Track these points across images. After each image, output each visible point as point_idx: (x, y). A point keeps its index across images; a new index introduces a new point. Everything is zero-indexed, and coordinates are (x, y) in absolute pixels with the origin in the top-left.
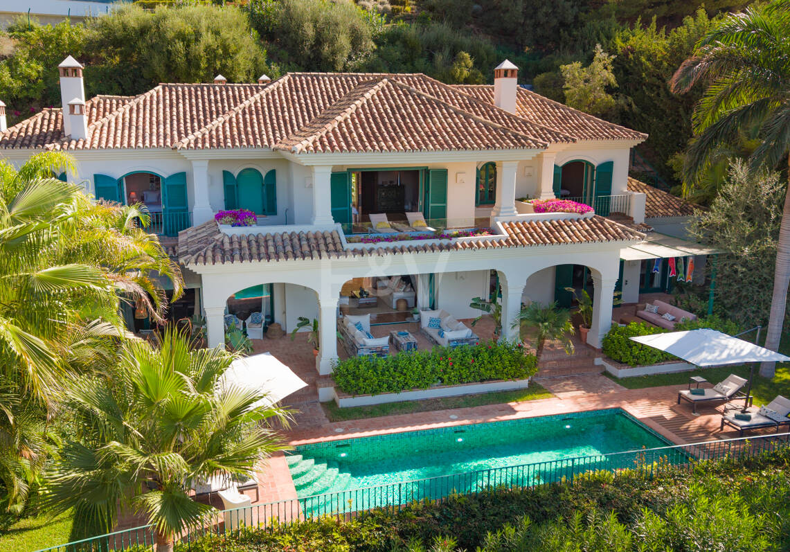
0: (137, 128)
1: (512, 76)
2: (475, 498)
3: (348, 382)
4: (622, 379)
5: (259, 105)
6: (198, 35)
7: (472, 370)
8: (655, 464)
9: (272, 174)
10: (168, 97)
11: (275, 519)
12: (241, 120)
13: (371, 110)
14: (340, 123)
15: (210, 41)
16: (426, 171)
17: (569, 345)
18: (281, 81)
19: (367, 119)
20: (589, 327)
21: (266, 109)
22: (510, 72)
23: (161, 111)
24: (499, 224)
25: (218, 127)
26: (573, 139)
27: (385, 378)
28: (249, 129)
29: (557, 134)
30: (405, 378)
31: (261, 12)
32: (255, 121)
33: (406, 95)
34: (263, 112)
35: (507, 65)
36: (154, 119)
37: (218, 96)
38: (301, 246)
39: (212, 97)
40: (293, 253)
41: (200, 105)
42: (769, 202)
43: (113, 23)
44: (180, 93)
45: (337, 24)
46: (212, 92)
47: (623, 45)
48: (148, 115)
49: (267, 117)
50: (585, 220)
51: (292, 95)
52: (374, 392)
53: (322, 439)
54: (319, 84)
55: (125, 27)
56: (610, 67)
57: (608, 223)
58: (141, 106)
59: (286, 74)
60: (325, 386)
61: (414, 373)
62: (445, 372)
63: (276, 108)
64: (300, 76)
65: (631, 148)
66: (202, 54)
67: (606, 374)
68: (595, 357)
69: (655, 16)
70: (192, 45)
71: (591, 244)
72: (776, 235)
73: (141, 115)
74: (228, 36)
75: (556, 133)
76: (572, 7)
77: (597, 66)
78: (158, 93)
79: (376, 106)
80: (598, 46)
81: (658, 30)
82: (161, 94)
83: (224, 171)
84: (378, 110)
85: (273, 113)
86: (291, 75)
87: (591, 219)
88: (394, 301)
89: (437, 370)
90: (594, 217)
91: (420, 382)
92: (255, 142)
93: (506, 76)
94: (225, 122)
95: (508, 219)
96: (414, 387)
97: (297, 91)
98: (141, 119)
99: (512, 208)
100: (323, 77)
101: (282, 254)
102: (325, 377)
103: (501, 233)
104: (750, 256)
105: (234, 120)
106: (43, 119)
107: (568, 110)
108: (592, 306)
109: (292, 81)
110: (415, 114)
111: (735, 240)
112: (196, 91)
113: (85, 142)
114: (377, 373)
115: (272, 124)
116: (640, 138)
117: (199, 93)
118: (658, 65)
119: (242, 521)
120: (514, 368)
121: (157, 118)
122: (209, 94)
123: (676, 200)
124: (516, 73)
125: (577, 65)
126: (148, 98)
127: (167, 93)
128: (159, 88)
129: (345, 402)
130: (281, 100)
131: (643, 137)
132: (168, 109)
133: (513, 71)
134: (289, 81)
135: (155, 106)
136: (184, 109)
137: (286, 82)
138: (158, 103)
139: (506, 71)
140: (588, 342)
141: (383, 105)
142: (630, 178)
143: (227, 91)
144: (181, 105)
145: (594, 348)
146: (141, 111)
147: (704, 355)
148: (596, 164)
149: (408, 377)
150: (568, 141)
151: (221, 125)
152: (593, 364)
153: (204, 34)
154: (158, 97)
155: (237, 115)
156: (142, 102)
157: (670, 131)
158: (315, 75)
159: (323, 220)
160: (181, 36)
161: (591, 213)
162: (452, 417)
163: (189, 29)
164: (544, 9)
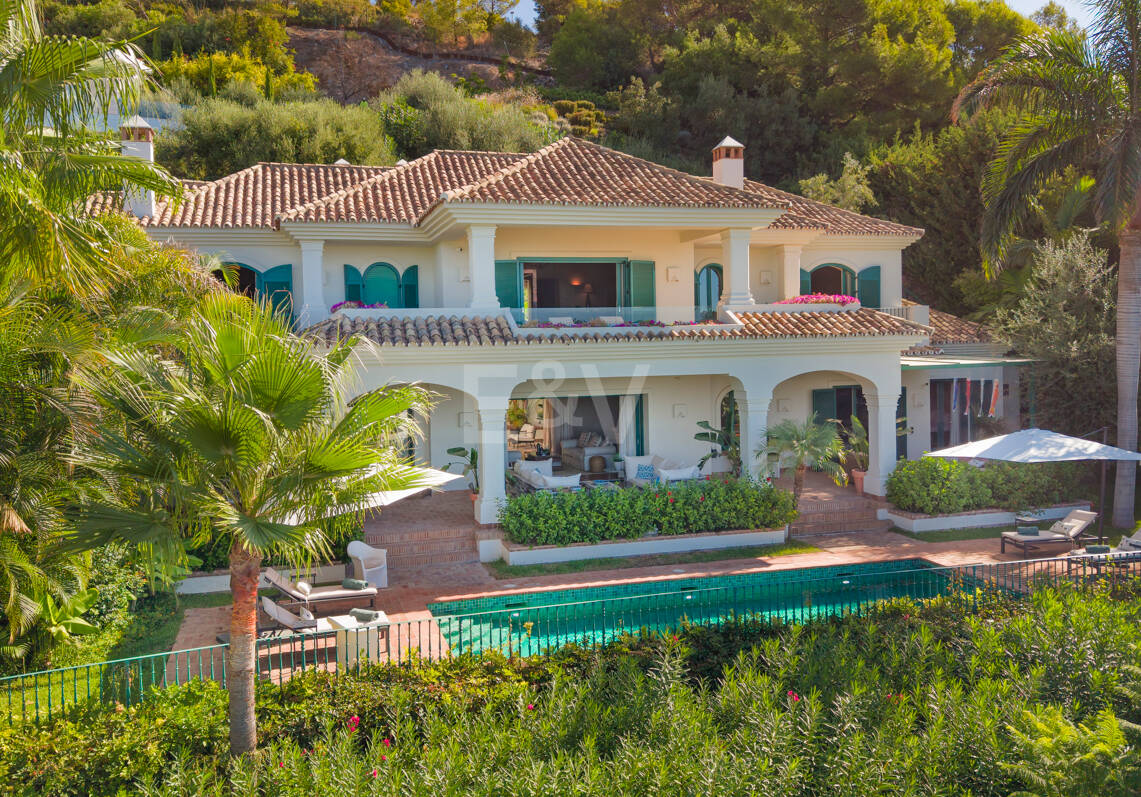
0: (225, 208)
1: (737, 156)
2: (717, 632)
3: (522, 524)
4: (919, 533)
5: (395, 181)
6: (312, 132)
7: (702, 510)
8: (978, 591)
9: (413, 271)
10: (269, 177)
11: (414, 650)
12: (370, 195)
13: (548, 167)
14: (507, 176)
15: (330, 138)
16: (626, 264)
17: (840, 473)
18: (426, 157)
19: (544, 175)
20: (865, 469)
21: (405, 186)
22: (733, 151)
23: (260, 191)
24: (730, 313)
25: (338, 201)
26: (824, 225)
27: (576, 518)
28: (381, 204)
29: (802, 220)
30: (606, 521)
31: (399, 121)
32: (390, 196)
33: (595, 155)
34: (401, 189)
35: (729, 142)
36: (250, 199)
37: (340, 178)
38: (453, 331)
39: (331, 179)
40: (442, 338)
41: (314, 186)
42: (1097, 292)
43: (198, 119)
44: (287, 173)
45: (500, 134)
46: (330, 174)
47: (881, 163)
48: (241, 195)
49: (407, 194)
50: (848, 312)
51: (440, 174)
52: (561, 541)
53: (485, 594)
54: (477, 163)
55: (215, 127)
56: (866, 182)
57: (881, 316)
58: (232, 186)
59: (432, 151)
60: (489, 538)
61: (618, 512)
62: (663, 513)
63: (418, 184)
64: (451, 155)
65: (903, 250)
66: (318, 153)
67: (896, 530)
68: (877, 507)
69: (919, 121)
70: (305, 143)
71: (859, 339)
72: (1112, 331)
73: (232, 194)
74: (354, 132)
75: (800, 219)
76: (810, 123)
77: (848, 180)
78: (256, 173)
79: (555, 163)
80: (848, 155)
81: (923, 138)
82: (260, 173)
83: (345, 266)
84: (557, 167)
85: (415, 190)
86: (439, 153)
87: (857, 312)
88: (587, 459)
89: (652, 510)
90: (861, 309)
91: (628, 526)
92: (390, 216)
93: (728, 156)
94: (348, 196)
95: (743, 309)
96: (619, 536)
97: (447, 170)
98: (231, 199)
99: (746, 294)
100: (482, 156)
101: (425, 338)
102: (489, 527)
103: (734, 322)
104: (1080, 357)
105: (361, 194)
106: (95, 203)
107: (815, 204)
108: (867, 438)
109: (441, 159)
110: (608, 172)
111: (1057, 338)
112: (309, 172)
113: (151, 220)
114: (565, 513)
115: (413, 201)
116: (913, 236)
117: (313, 174)
118: (928, 178)
119: (363, 651)
120: (763, 508)
121: (254, 199)
122: (326, 176)
123: (970, 325)
124: (741, 151)
125: (822, 177)
126: (242, 177)
127: (269, 173)
128: (259, 167)
129: (519, 556)
130: (425, 178)
131: (917, 233)
132: (269, 190)
133: (737, 150)
134: (436, 159)
135: (251, 186)
136: (292, 190)
137: (433, 160)
138: (255, 183)
139: (728, 149)
140: (865, 491)
141: (564, 163)
142: (905, 300)
143: (351, 173)
144: (287, 186)
145: (874, 497)
146: (232, 191)
147: (1033, 452)
148: (857, 271)
149: (610, 518)
150: (818, 227)
151: (342, 199)
152: (875, 518)
153: (321, 130)
154: (256, 176)
155: (365, 190)
156: (233, 181)
157: (953, 259)
158: (471, 154)
159: (484, 301)
160: (292, 133)
161: (856, 305)
162: (676, 571)
163: (302, 125)
164: (774, 127)
